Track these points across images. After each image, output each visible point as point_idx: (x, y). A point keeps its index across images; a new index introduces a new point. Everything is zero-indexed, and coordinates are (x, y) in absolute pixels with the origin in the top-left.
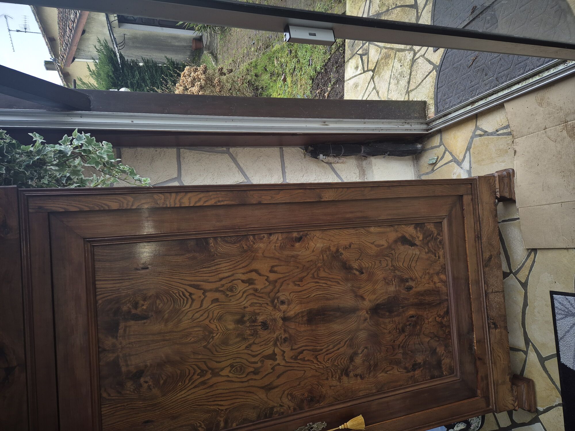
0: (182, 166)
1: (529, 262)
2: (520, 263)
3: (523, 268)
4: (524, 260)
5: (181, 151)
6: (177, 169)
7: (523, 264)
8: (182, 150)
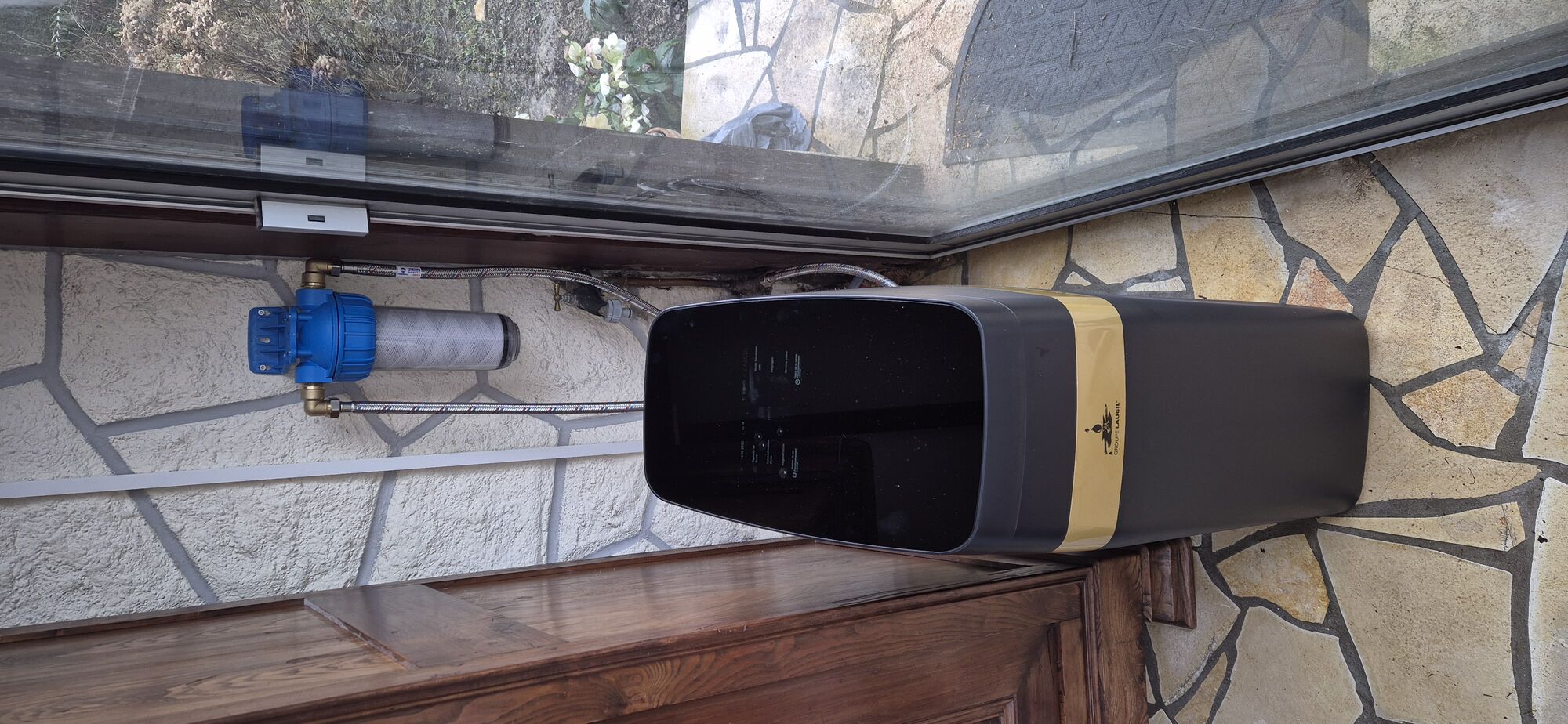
0: (67, 322)
1: (1213, 682)
2: (1186, 682)
3: (1195, 699)
4: (1198, 674)
5: (67, 265)
6: (43, 329)
7: (1196, 685)
8: (71, 260)
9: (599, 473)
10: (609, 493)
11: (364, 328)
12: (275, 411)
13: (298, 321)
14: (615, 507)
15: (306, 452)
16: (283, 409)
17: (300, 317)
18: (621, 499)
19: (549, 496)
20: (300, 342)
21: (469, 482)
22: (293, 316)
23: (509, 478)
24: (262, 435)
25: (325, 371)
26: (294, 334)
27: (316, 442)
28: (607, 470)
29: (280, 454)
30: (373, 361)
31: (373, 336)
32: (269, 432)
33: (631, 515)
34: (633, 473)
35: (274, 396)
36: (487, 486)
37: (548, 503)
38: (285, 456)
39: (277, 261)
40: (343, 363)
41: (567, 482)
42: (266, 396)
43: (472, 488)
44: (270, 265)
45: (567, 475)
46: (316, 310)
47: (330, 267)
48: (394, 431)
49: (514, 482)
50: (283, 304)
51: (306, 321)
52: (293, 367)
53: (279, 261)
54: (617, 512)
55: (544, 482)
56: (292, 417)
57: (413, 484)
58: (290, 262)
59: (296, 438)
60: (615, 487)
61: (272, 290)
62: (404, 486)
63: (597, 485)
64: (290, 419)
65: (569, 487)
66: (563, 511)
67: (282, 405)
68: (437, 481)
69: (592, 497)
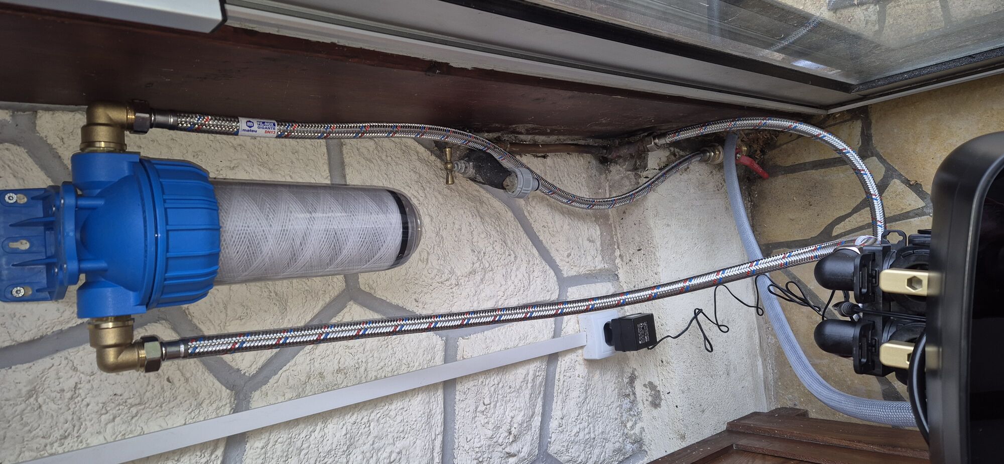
9: (492, 389)
10: (504, 414)
11: (199, 218)
12: (46, 362)
13: (78, 209)
14: (514, 431)
15: (103, 425)
16: (58, 358)
17: (83, 203)
18: (519, 418)
19: (439, 429)
20: (84, 247)
21: (345, 428)
22: (68, 201)
23: (393, 413)
24: (23, 406)
25: (131, 294)
26: (72, 234)
27: (119, 405)
28: (500, 385)
29: (57, 434)
30: (215, 272)
31: (215, 229)
32: (36, 400)
33: (528, 437)
34: (527, 383)
35: (42, 337)
36: (367, 429)
37: (440, 438)
38: (66, 438)
39: (35, 112)
40: (165, 280)
41: (459, 407)
42: (27, 338)
43: (348, 436)
44: (23, 118)
45: (457, 397)
46: (111, 191)
47: (131, 116)
48: (238, 370)
49: (399, 418)
50: (50, 183)
51: (93, 209)
52: (73, 289)
53: (40, 113)
54: (515, 436)
55: (433, 411)
56: (75, 369)
57: (270, 445)
58: (59, 114)
59: (84, 403)
60: (509, 404)
61: (30, 160)
62: (259, 450)
63: (492, 405)
64: (71, 373)
65: (462, 413)
66: (456, 446)
67: (57, 351)
68: (303, 435)
69: (488, 423)
